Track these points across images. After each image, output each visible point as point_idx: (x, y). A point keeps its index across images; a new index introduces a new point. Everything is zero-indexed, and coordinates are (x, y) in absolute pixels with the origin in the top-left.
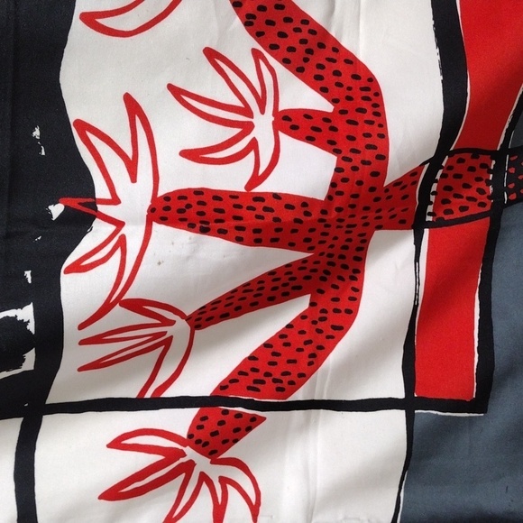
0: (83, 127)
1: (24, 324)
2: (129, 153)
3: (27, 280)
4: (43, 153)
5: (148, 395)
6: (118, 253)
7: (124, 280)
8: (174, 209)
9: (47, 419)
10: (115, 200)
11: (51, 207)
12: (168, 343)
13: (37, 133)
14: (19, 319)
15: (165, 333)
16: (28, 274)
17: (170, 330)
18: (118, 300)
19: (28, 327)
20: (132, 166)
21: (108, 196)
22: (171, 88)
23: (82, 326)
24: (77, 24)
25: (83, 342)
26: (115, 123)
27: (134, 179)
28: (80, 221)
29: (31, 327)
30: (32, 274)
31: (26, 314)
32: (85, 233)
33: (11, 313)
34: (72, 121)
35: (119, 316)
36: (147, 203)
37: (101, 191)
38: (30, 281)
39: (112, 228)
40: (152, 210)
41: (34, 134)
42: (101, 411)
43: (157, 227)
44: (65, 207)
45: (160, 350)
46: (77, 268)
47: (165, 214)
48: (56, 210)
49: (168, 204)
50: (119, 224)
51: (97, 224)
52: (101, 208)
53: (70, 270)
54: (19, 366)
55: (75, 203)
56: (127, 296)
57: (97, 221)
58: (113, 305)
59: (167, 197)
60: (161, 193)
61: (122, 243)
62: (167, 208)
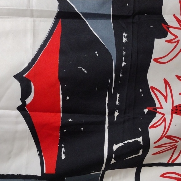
0: (153, 88)
1: (140, 142)
2: (165, 94)
3: (139, 130)
4: (142, 96)
5: (170, 162)
6: (164, 123)
7: (166, 130)
8: (179, 110)
9: (143, 168)
10: (162, 108)
11: (144, 110)
12: (176, 147)
13: (141, 90)
14: (138, 141)
15: (175, 145)
16: (140, 128)
17: (177, 144)
18: (164, 136)
19: (141, 143)
20: (166, 98)
21: (160, 107)
22: (177, 76)
23: (155, 143)
24: (152, 61)
25: (155, 147)
26: (161, 86)
27: (166, 102)
28: (153, 114)
29: (142, 143)
30: (141, 129)
31: (140, 140)
32: (154, 117)
33: (136, 139)
34: (150, 87)
35: (165, 140)
36: (171, 108)
37: (158, 105)
38: (140, 131)
39: (162, 116)
40: (172, 110)
41: (140, 91)
42: (157, 166)
43: (174, 115)
44: (148, 110)
45: (174, 149)
46: (153, 127)
47: (176, 111)
48: (146, 111)
49: (177, 108)
50: (164, 115)
51: (157, 114)
52: (158, 110)
53: (151, 127)
54: (138, 154)
55: (151, 109)
56: (167, 135)
57: (157, 113)
58: (163, 137)
59: (176, 107)
60: (174, 105)
61: (165, 120)
62: (177, 110)
